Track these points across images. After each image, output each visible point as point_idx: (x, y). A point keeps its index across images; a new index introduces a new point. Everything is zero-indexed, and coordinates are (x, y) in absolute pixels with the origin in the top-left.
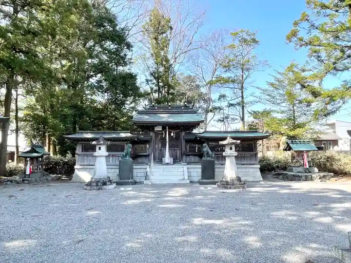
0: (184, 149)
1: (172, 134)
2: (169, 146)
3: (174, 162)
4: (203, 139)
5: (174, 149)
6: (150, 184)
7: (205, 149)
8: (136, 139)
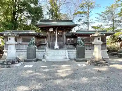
0: (65, 41)
1: (59, 33)
2: (57, 39)
3: (60, 48)
4: (77, 35)
5: (60, 42)
6: (45, 61)
7: (79, 41)
8: (38, 35)
